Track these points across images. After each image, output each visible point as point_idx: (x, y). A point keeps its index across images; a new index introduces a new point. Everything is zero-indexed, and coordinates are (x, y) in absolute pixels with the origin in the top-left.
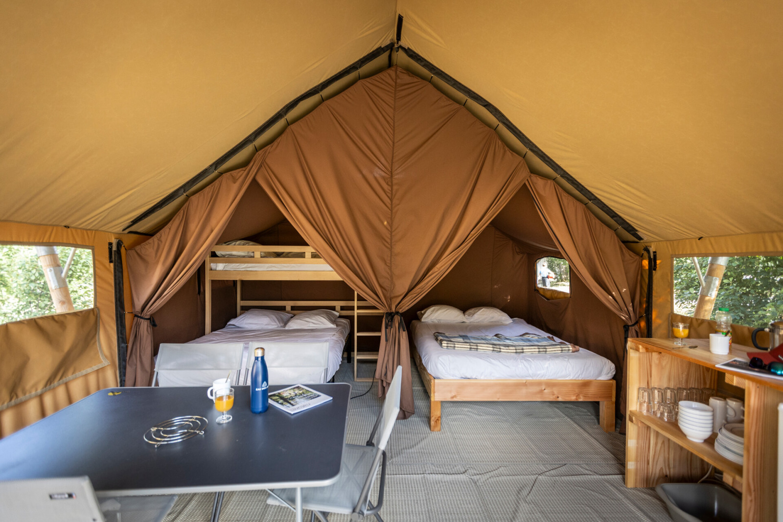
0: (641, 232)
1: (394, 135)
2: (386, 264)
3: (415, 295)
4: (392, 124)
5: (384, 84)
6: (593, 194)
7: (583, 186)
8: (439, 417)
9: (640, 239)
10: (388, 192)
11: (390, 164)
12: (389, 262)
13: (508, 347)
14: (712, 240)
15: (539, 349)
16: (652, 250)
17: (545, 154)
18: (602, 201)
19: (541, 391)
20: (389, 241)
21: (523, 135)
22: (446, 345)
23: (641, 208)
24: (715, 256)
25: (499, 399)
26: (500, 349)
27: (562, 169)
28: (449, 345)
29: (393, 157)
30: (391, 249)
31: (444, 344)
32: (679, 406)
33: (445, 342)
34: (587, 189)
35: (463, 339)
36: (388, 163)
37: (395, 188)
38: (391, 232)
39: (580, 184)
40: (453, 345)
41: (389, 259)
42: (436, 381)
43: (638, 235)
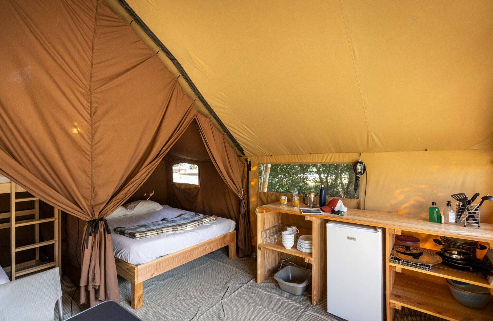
0: (245, 152)
1: (92, 56)
2: (87, 175)
3: (119, 200)
4: (91, 46)
5: (84, 6)
6: (227, 130)
7: (223, 124)
8: (141, 295)
9: (244, 154)
10: (87, 109)
11: (89, 82)
12: (90, 173)
13: (181, 226)
14: (276, 156)
15: (199, 222)
16: (249, 160)
17: (206, 102)
18: (231, 134)
19: (205, 249)
20: (89, 154)
21: (195, 87)
22: (139, 236)
23: (250, 140)
24: (267, 164)
25: (182, 263)
26: (177, 228)
27: (214, 113)
28: (142, 235)
29: (91, 77)
30: (91, 161)
31: (138, 235)
32: (283, 235)
33: (138, 234)
34: (225, 126)
35: (146, 228)
36: (87, 81)
37: (94, 105)
38: (92, 146)
39: (222, 123)
40: (144, 235)
41: (90, 170)
42: (139, 267)
43: (244, 153)
